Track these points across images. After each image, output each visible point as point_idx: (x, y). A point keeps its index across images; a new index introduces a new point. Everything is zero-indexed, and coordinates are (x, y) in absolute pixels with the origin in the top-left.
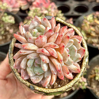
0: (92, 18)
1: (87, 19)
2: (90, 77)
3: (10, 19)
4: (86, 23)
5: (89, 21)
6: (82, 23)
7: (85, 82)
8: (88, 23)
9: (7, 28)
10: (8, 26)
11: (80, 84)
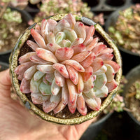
0: (130, 13)
1: (123, 16)
2: (128, 95)
3: (15, 16)
4: (122, 20)
5: (127, 17)
6: (117, 21)
7: (121, 102)
8: (125, 20)
9: (12, 30)
10: (13, 26)
11: (115, 105)
